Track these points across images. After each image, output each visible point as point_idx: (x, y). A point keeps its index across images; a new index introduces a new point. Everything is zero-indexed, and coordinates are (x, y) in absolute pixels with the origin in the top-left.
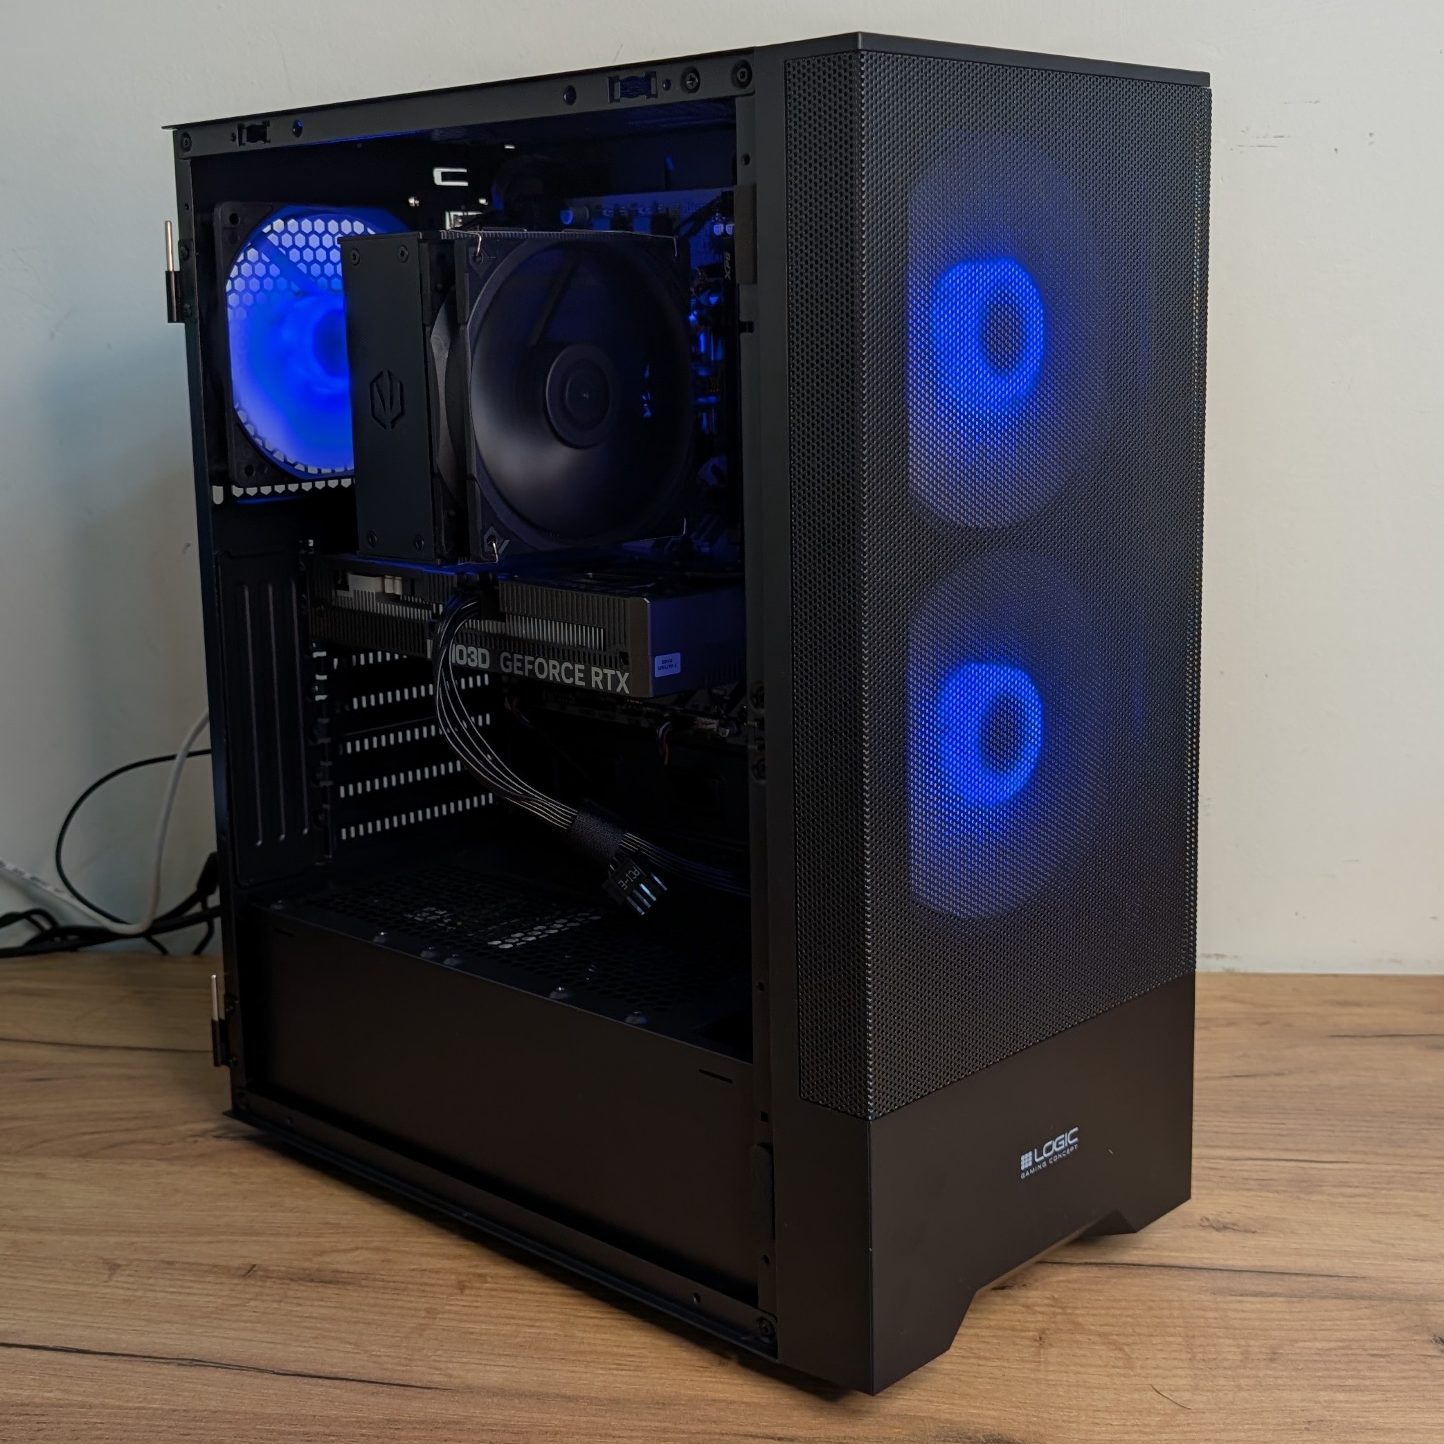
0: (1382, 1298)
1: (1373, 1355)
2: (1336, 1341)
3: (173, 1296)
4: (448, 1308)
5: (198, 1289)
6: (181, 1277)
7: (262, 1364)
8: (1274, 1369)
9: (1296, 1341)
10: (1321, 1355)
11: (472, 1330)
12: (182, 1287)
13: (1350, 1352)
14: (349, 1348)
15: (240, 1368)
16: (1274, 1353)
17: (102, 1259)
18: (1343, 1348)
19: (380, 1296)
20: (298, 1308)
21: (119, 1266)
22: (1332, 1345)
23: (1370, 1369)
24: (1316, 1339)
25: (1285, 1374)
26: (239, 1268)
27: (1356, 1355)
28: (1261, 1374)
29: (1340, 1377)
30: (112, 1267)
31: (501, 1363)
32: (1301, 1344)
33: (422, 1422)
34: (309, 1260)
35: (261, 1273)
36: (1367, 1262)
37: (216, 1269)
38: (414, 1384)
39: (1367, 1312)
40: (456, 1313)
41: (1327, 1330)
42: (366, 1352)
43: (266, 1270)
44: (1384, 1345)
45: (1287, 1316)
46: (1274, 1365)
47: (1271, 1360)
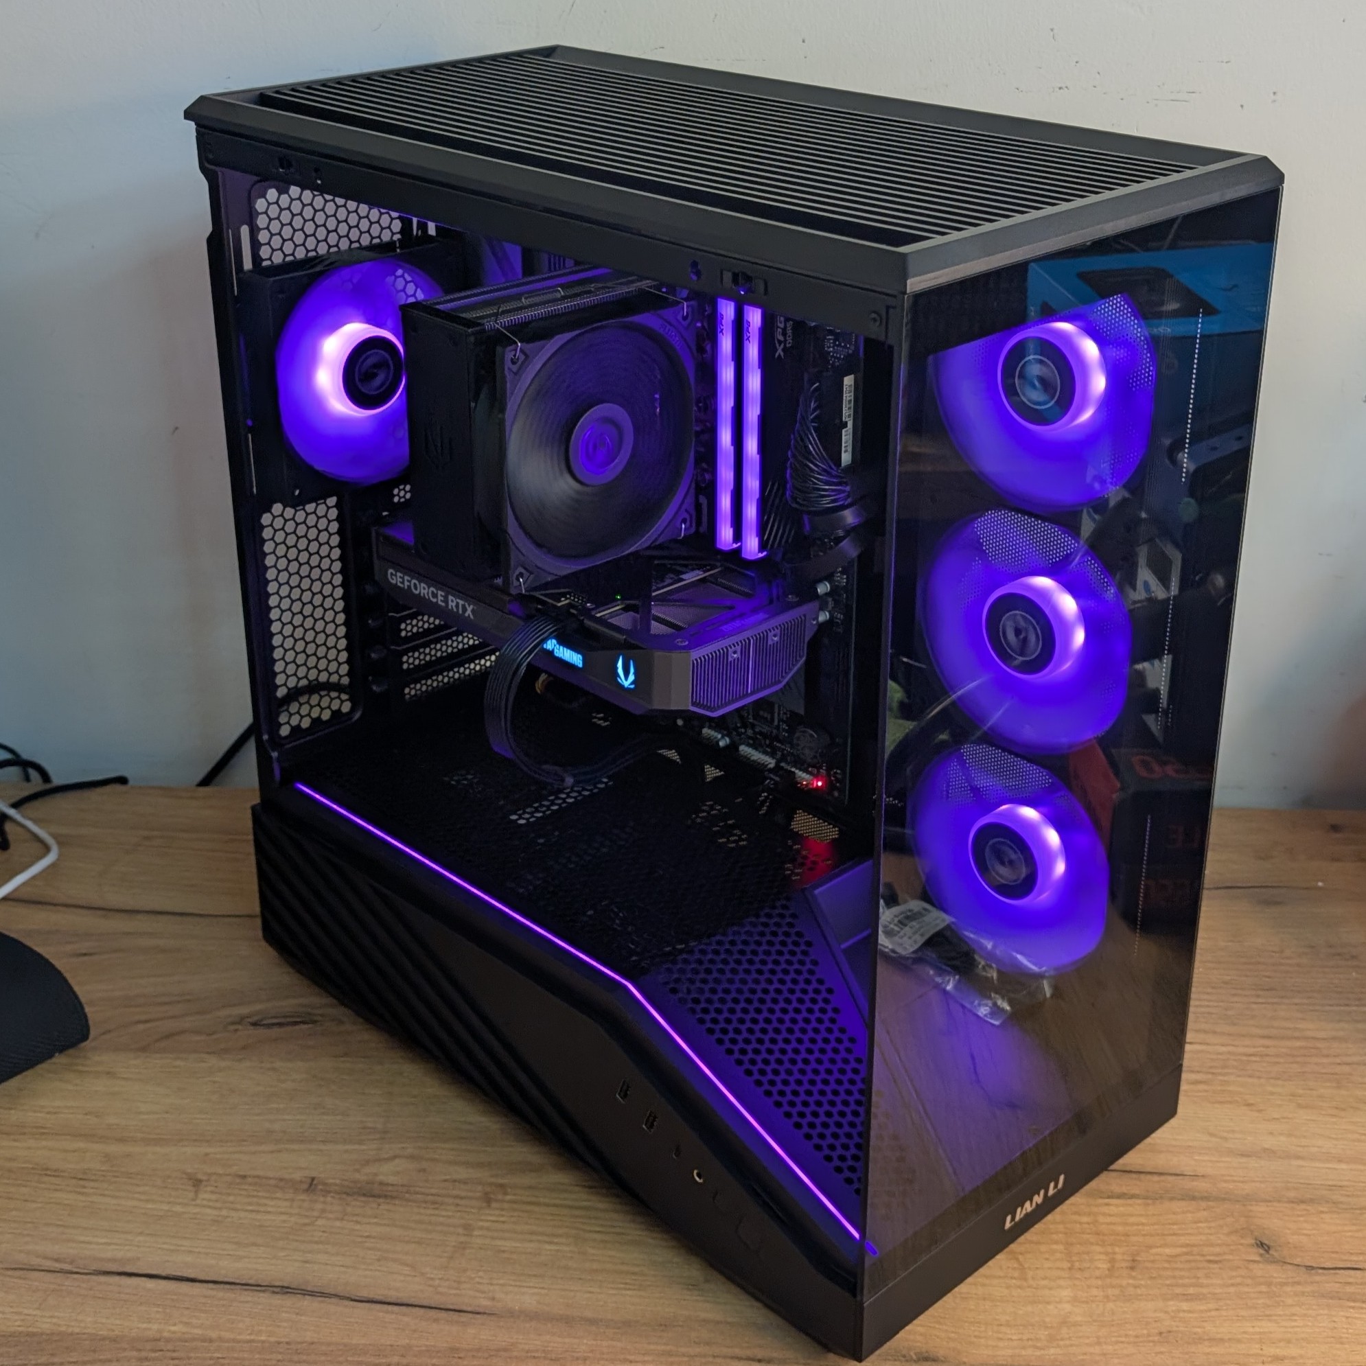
0: (1217, 1199)
1: (1210, 1261)
2: (1182, 1246)
3: (253, 1215)
4: (481, 1224)
5: (272, 1206)
6: (255, 1193)
7: (340, 1290)
8: (1134, 1278)
9: (1150, 1247)
10: (1169, 1262)
11: (503, 1249)
12: (259, 1205)
13: (1191, 1258)
14: (406, 1270)
15: (323, 1295)
16: (1134, 1261)
17: (186, 1173)
18: (1187, 1254)
19: (422, 1211)
20: (358, 1227)
21: (201, 1181)
22: (1179, 1250)
23: (1207, 1276)
24: (1165, 1245)
25: (1143, 1282)
26: (301, 1182)
27: (1195, 1261)
28: (1124, 1282)
29: (1184, 1286)
30: (197, 1183)
31: (531, 1285)
32: (1154, 1251)
33: (478, 1350)
34: (358, 1171)
35: (320, 1187)
36: (1206, 1158)
37: (283, 1184)
38: (465, 1308)
39: (1205, 1213)
40: (488, 1229)
41: (1174, 1234)
42: (423, 1274)
43: (325, 1184)
44: (1217, 1250)
45: (1143, 1220)
46: (1134, 1274)
47: (1132, 1268)
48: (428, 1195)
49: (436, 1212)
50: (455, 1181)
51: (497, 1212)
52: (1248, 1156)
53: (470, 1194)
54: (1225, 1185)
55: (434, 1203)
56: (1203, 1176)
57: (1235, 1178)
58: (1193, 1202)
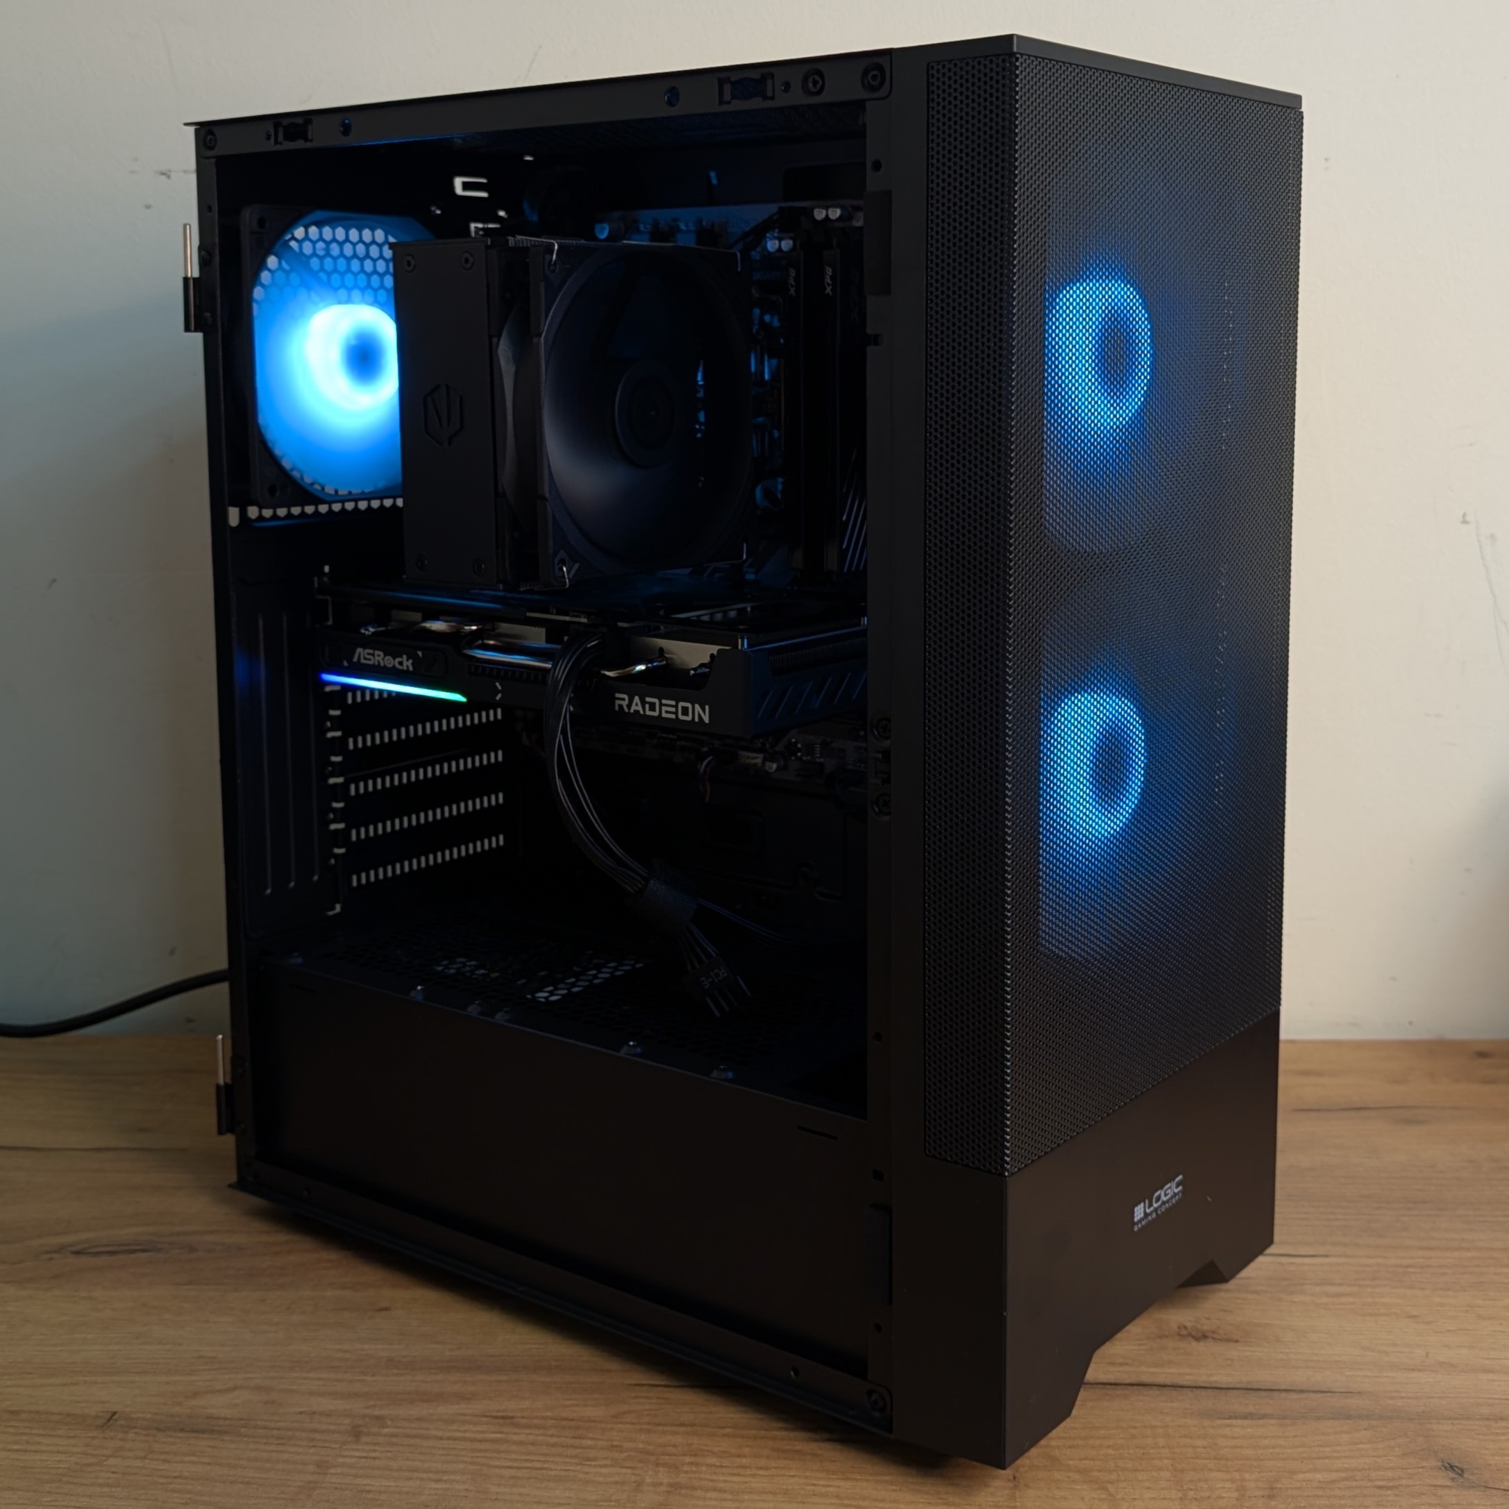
48: (273, 1429)
49: (280, 1448)
50: (314, 1413)
51: (367, 1447)
52: (1419, 1370)
53: (333, 1427)
54: (1391, 1402)
55: (279, 1438)
56: (1359, 1393)
57: (1404, 1395)
58: (1349, 1422)
